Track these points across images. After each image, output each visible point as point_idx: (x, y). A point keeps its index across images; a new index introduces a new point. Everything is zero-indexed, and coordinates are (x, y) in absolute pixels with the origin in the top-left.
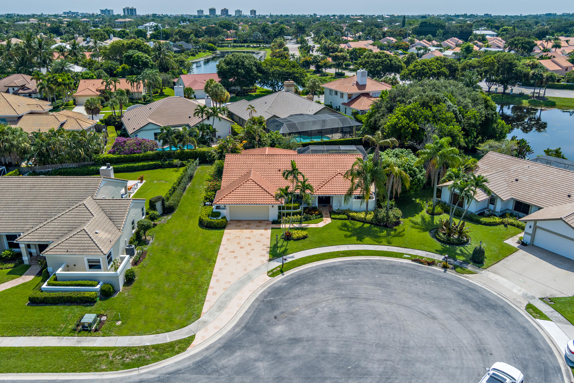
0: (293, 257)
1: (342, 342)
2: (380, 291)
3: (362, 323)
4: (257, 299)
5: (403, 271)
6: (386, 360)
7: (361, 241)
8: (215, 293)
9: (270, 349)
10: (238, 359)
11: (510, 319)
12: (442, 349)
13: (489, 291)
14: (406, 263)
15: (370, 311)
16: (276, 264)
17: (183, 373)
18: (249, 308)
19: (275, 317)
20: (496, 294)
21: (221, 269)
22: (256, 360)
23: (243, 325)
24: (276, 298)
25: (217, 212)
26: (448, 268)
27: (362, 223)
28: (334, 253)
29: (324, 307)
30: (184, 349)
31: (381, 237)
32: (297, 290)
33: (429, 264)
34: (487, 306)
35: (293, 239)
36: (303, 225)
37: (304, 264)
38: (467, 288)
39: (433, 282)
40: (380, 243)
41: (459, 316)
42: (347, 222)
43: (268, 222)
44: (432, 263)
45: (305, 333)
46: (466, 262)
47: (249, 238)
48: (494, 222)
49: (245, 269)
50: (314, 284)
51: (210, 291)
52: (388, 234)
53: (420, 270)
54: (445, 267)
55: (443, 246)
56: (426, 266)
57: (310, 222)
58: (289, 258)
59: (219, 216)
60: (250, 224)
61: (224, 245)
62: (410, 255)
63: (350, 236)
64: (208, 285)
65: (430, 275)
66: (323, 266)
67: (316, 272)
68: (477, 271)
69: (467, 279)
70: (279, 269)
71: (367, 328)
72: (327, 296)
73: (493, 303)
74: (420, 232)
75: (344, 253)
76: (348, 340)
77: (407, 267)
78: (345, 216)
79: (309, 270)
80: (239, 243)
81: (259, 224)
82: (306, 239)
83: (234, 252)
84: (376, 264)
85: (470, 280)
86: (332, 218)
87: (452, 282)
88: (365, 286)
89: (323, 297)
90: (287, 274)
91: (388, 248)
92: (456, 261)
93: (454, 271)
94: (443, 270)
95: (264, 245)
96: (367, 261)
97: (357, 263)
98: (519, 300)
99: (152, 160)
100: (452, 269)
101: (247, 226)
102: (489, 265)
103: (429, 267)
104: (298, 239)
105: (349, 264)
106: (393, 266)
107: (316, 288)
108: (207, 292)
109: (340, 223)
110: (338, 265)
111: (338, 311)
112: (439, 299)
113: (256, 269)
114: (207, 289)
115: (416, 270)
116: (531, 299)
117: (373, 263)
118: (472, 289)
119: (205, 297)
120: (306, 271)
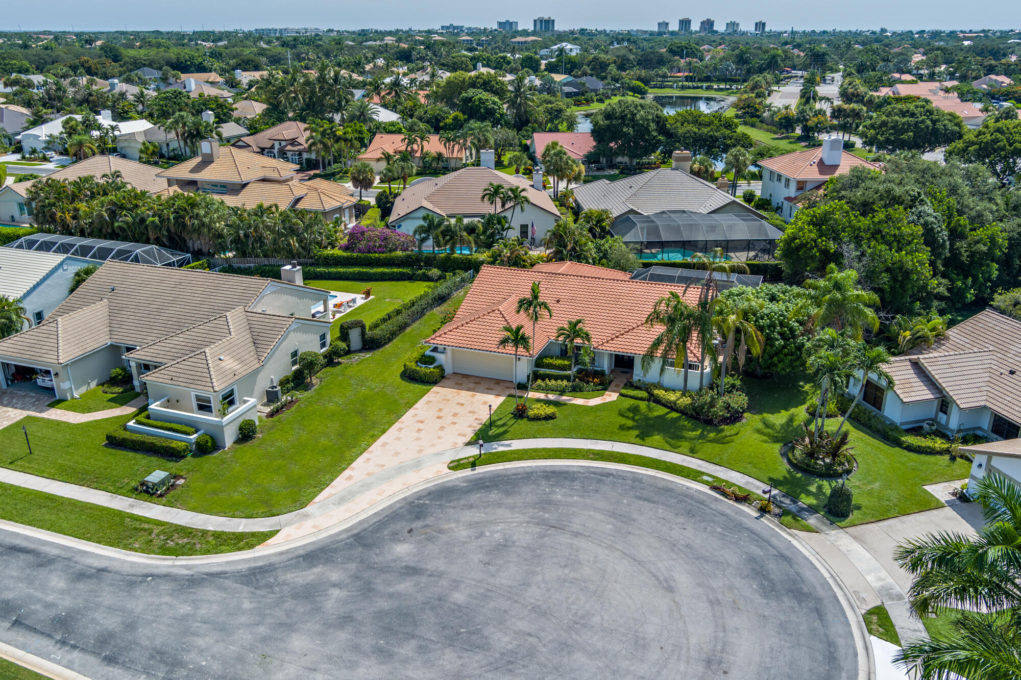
0: (509, 445)
1: (482, 591)
2: (609, 526)
3: (539, 569)
4: (405, 499)
5: (681, 501)
6: (529, 634)
7: (643, 440)
8: (350, 478)
9: (367, 574)
10: (312, 577)
11: (817, 624)
12: (641, 642)
13: (816, 568)
14: (697, 490)
15: (567, 554)
16: (474, 451)
17: (226, 578)
18: (382, 510)
19: (410, 531)
20: (826, 575)
21: (384, 445)
22: (334, 585)
23: (355, 532)
24: (434, 502)
25: (429, 357)
26: (769, 512)
27: (668, 410)
28: (580, 450)
29: (497, 532)
30: (251, 546)
31: (685, 438)
32: (474, 497)
33: (738, 499)
34: (791, 591)
35: (528, 417)
36: (564, 398)
37: (519, 459)
38: (776, 553)
39: (719, 530)
40: (674, 448)
41: (720, 597)
42: (643, 405)
43: (509, 385)
44: (743, 498)
45: (438, 564)
46: (812, 510)
47: (462, 405)
48: (929, 447)
49: (420, 451)
50: (508, 494)
51: (347, 473)
52: (701, 436)
53: (713, 506)
54: (763, 510)
55: (789, 472)
56: (731, 502)
57: (578, 394)
58: (502, 445)
59: (431, 364)
60: (479, 383)
61: (416, 409)
62: (714, 477)
63: (629, 428)
64: (349, 464)
65: (724, 518)
66: (548, 469)
67: (528, 476)
68: (824, 528)
69: (790, 538)
70: (472, 460)
71: (539, 578)
72: (517, 515)
73: (806, 590)
74: (765, 442)
75: (598, 454)
76: (494, 589)
77: (691, 497)
78: (644, 394)
79: (520, 471)
80: (440, 410)
81: (492, 386)
82: (551, 421)
83: (422, 422)
84: (640, 481)
85: (795, 542)
86: (622, 395)
87: (757, 537)
88: (592, 513)
89: (510, 515)
90: (481, 470)
91: (683, 460)
92: (795, 502)
93: (776, 520)
94: (756, 514)
95: (476, 419)
96: (628, 475)
97: (607, 474)
98: (864, 595)
99: (399, 266)
100: (776, 515)
101: (472, 385)
102: (856, 522)
103: (736, 504)
104: (537, 418)
105: (593, 473)
106: (668, 490)
107: (509, 500)
108: (340, 473)
109: (629, 402)
110: (574, 472)
111: (514, 542)
112: (706, 561)
113: (438, 454)
114: (344, 469)
115: (706, 506)
116: (892, 599)
117: (636, 479)
118: (786, 557)
119: (332, 480)
120: (513, 471)
